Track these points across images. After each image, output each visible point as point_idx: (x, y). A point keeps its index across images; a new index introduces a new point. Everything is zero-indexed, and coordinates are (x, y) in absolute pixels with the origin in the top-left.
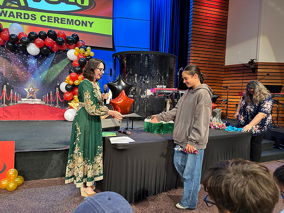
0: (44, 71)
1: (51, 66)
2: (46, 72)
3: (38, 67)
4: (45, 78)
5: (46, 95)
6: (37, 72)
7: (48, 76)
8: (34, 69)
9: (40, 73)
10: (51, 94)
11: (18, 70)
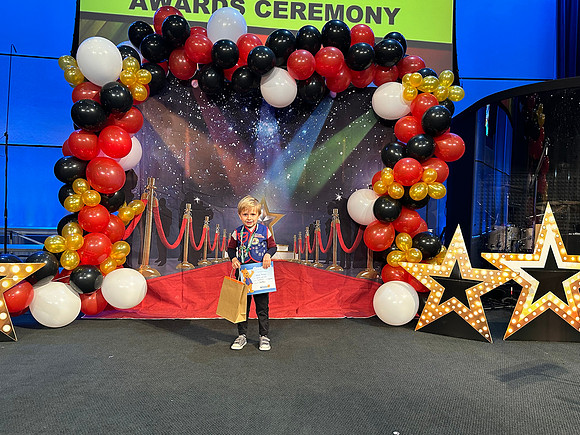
0: (298, 157)
1: (319, 142)
2: (305, 160)
3: (283, 146)
4: (301, 180)
5: (304, 234)
6: (279, 160)
7: (309, 172)
8: (272, 151)
9: (289, 163)
10: (318, 229)
11: (225, 157)
